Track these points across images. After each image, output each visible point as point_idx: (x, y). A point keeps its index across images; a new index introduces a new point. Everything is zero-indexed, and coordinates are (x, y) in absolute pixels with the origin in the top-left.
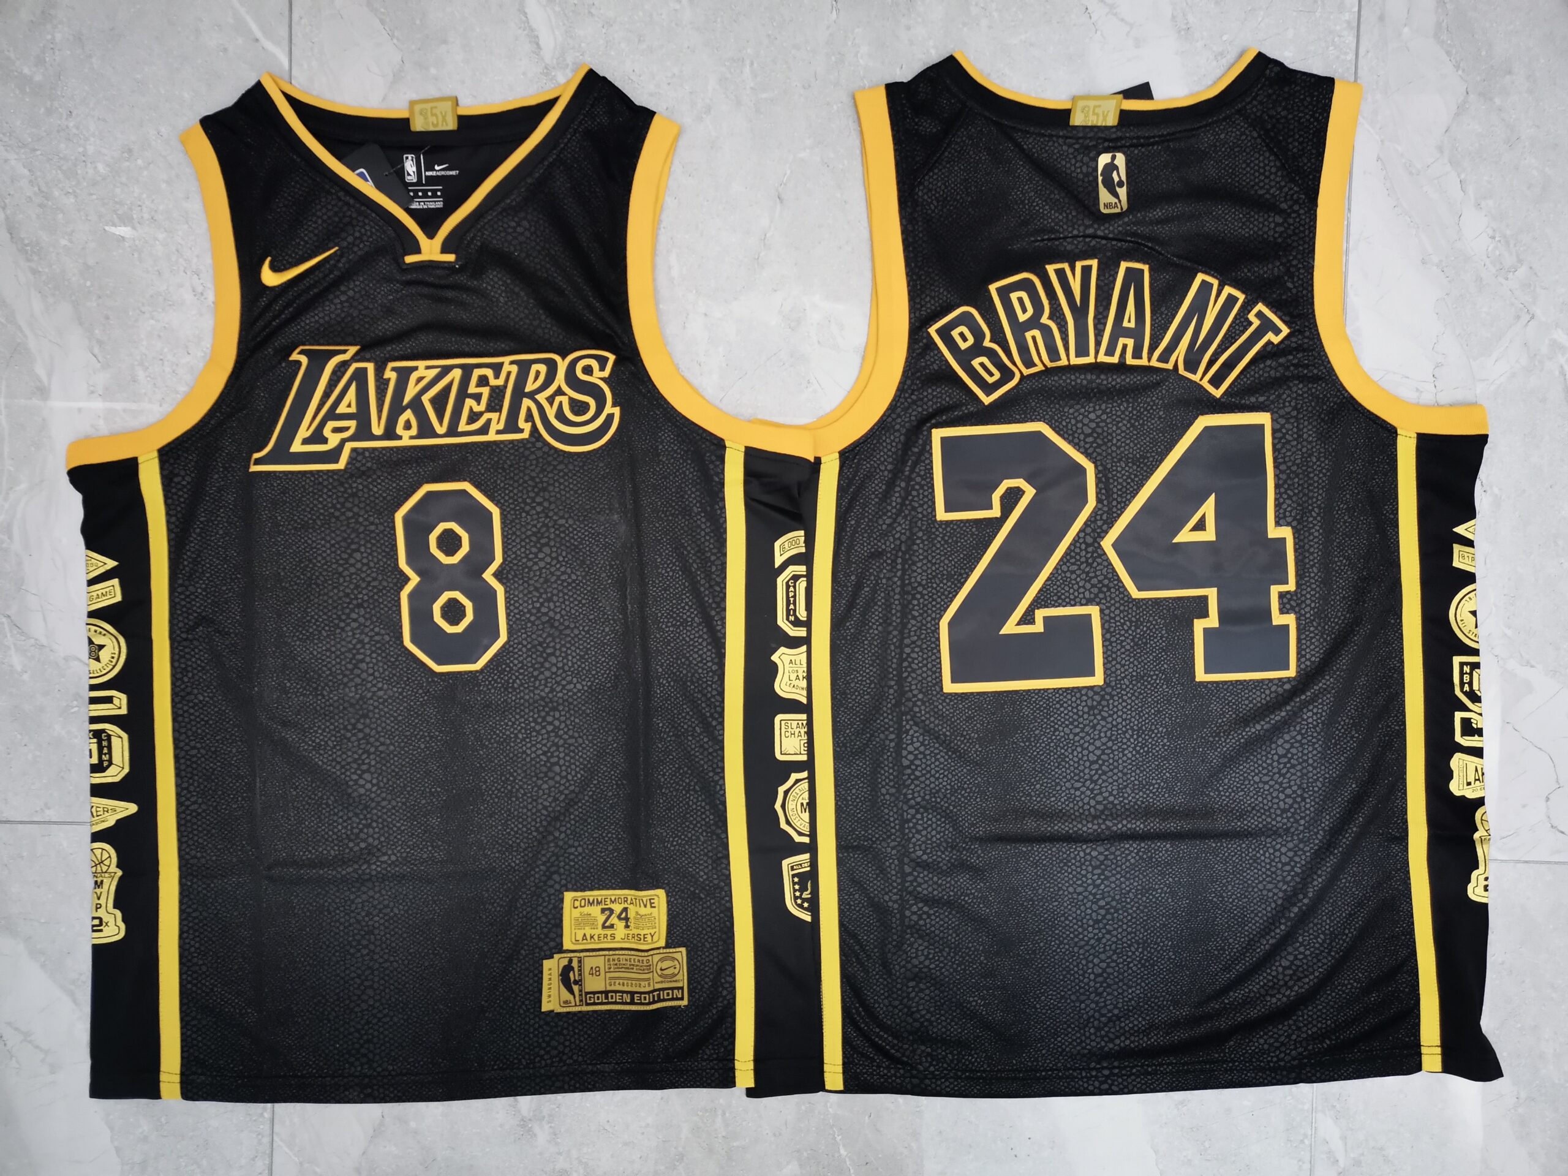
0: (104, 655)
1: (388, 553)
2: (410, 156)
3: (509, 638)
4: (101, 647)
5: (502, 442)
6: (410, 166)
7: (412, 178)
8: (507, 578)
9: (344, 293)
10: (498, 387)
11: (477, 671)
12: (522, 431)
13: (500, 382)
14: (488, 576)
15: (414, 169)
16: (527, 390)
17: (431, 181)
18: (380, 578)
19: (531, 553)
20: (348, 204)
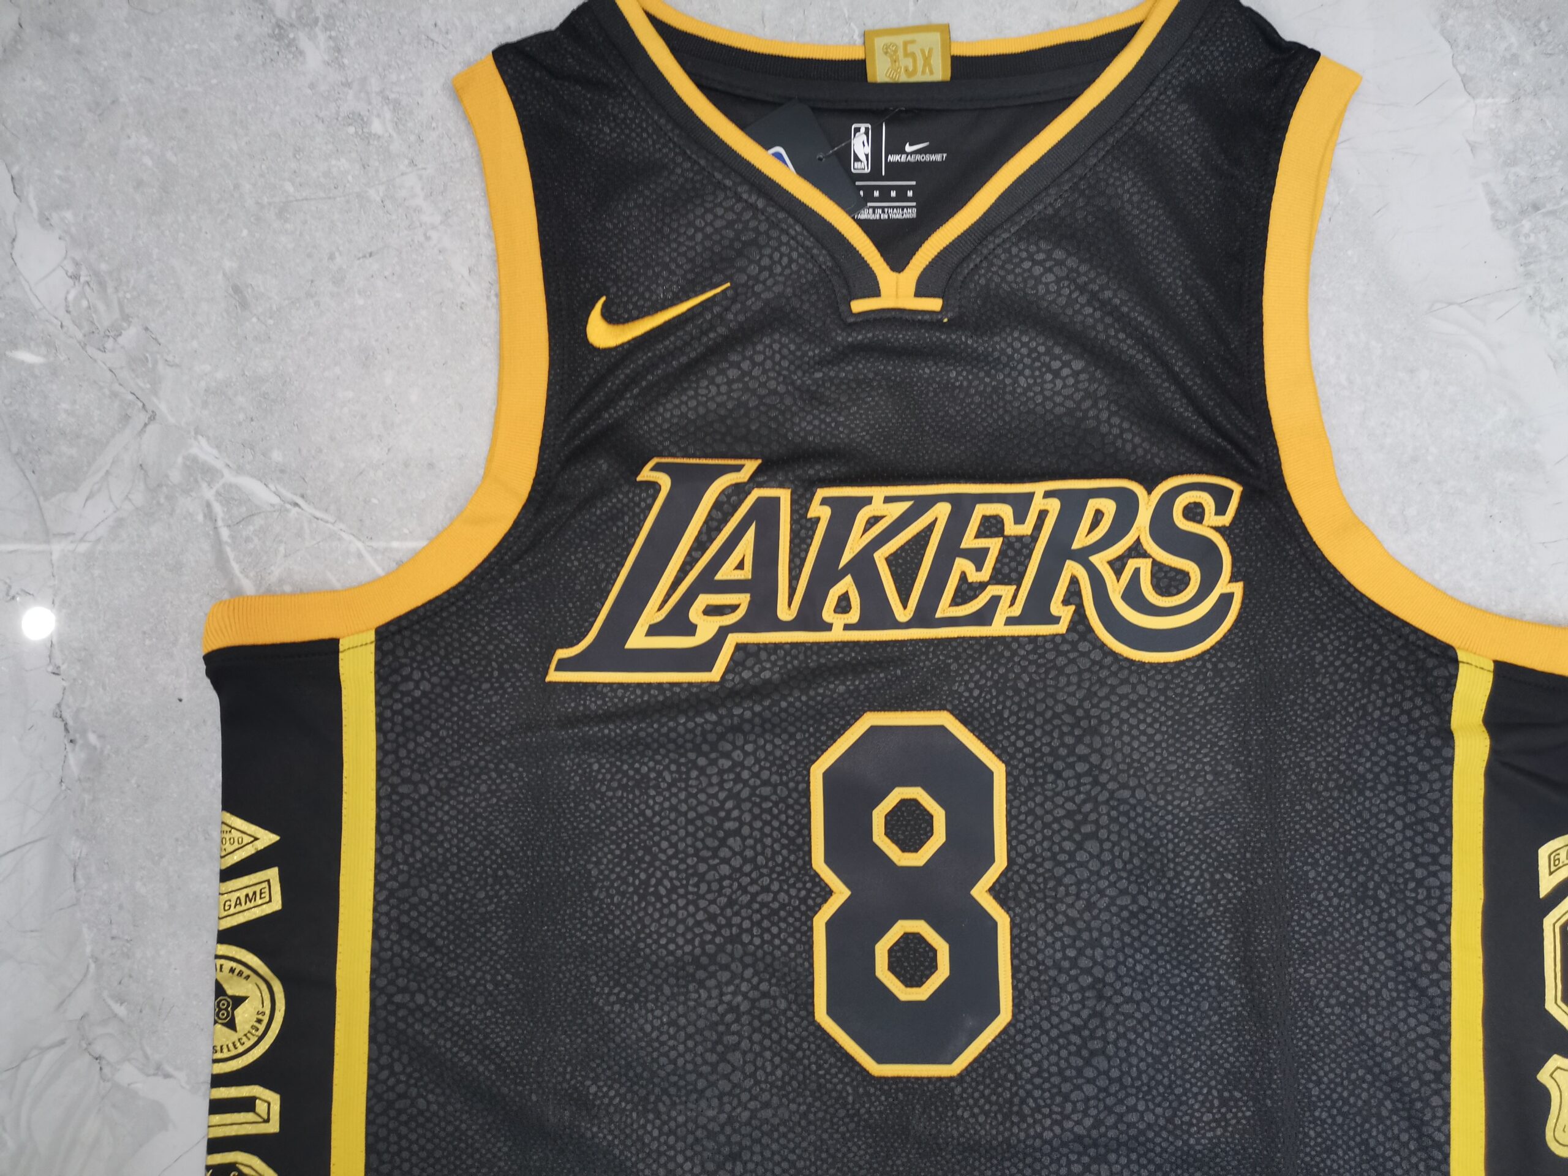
0: (244, 1015)
1: (792, 841)
2: (863, 127)
3: (1014, 1015)
4: (238, 1001)
5: (1015, 639)
6: (860, 145)
7: (862, 166)
8: (1015, 897)
9: (737, 365)
10: (1019, 538)
11: (951, 1079)
12: (1056, 620)
13: (1026, 529)
14: (981, 892)
15: (868, 149)
16: (1076, 545)
17: (897, 171)
18: (775, 886)
19: (1062, 850)
20: (753, 207)
